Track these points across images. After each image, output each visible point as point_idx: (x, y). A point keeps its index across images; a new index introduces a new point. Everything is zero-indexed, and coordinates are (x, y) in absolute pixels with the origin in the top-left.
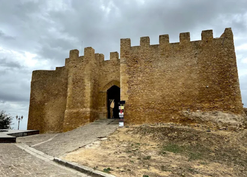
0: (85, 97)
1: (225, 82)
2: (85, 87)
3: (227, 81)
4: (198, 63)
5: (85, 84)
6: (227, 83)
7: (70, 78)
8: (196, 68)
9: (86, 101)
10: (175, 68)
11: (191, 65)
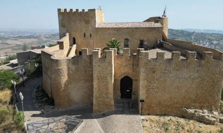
0: (109, 90)
1: (213, 91)
2: (109, 83)
3: (214, 91)
4: (198, 77)
5: (109, 81)
6: (214, 92)
7: (95, 75)
8: (197, 80)
9: (110, 93)
10: (182, 79)
11: (193, 78)
